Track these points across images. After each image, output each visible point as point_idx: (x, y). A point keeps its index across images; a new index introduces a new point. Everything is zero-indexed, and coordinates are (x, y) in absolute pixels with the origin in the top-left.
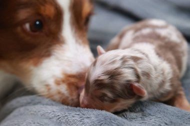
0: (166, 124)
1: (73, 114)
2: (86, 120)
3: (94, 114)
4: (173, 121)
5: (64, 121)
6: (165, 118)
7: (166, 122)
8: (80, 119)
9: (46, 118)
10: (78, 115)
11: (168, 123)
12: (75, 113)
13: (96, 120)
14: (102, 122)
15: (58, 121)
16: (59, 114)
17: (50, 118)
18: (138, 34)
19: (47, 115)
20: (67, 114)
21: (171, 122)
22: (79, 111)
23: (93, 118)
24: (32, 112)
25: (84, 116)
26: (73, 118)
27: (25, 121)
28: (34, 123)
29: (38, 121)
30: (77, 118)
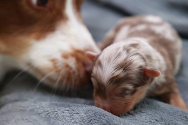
0: (157, 120)
1: (63, 109)
2: (76, 116)
3: (83, 110)
4: (163, 118)
5: (53, 116)
6: (156, 114)
7: (156, 118)
8: (69, 115)
9: (35, 114)
10: (68, 110)
11: (158, 119)
12: (65, 108)
13: (85, 116)
14: (91, 118)
15: (48, 116)
16: (49, 109)
17: (39, 114)
18: (133, 30)
19: (35, 110)
20: (56, 110)
21: (162, 119)
22: (69, 106)
23: (83, 114)
24: (21, 108)
25: (74, 112)
26: (63, 114)
27: (14, 117)
28: (23, 120)
29: (27, 117)
30: (66, 113)
